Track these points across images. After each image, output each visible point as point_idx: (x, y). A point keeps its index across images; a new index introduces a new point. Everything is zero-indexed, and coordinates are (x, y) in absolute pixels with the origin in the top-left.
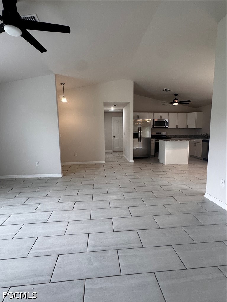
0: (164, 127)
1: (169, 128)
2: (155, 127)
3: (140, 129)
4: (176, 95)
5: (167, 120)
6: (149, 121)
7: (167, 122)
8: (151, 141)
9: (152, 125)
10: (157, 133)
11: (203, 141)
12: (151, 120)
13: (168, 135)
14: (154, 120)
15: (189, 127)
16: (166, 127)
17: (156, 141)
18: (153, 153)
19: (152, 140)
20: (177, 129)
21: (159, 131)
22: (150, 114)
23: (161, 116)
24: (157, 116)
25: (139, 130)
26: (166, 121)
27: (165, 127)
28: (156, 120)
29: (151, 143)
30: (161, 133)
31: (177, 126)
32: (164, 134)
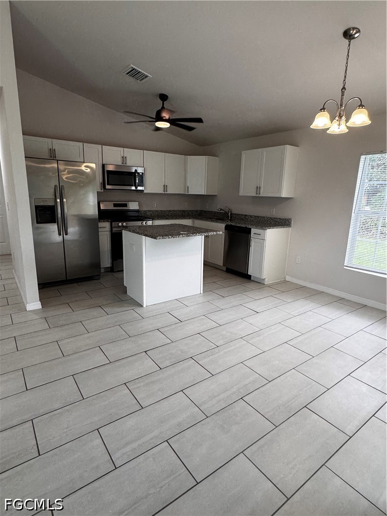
0: (133, 188)
1: (145, 192)
2: (108, 187)
3: (60, 192)
4: (164, 97)
5: (140, 170)
6: (89, 170)
7: (142, 177)
8: (100, 230)
9: (101, 180)
10: (115, 205)
11: (227, 228)
12: (93, 165)
13: (145, 209)
14: (103, 166)
15: (191, 192)
16: (139, 188)
17: (114, 229)
18: (106, 262)
19: (101, 224)
20: (164, 196)
21: (119, 198)
22: (93, 149)
23: (124, 159)
24: (113, 157)
25: (58, 195)
26: (138, 173)
27: (136, 188)
28: (111, 168)
29: (100, 233)
30: (126, 205)
31: (165, 187)
32: (133, 206)
